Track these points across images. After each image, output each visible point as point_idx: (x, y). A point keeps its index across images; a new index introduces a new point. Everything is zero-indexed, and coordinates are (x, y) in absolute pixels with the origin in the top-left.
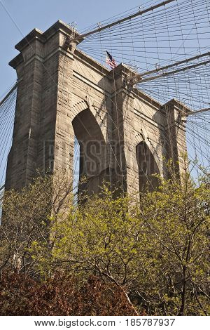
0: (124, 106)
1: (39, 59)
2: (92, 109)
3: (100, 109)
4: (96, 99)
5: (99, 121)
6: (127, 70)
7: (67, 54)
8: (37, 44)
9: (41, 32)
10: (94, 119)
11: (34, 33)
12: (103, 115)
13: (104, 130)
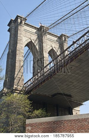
0: (43, 38)
1: (13, 28)
2: (33, 41)
3: (36, 40)
4: (34, 38)
5: (35, 44)
6: (43, 27)
7: (22, 25)
8: (13, 23)
9: (14, 19)
10: (34, 44)
11: (11, 20)
12: (37, 42)
13: (37, 47)
